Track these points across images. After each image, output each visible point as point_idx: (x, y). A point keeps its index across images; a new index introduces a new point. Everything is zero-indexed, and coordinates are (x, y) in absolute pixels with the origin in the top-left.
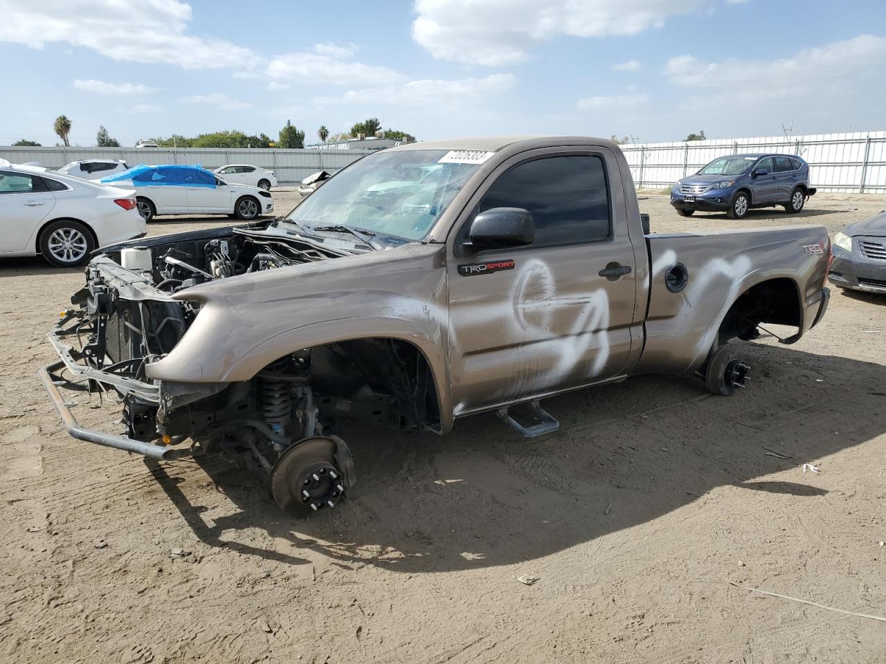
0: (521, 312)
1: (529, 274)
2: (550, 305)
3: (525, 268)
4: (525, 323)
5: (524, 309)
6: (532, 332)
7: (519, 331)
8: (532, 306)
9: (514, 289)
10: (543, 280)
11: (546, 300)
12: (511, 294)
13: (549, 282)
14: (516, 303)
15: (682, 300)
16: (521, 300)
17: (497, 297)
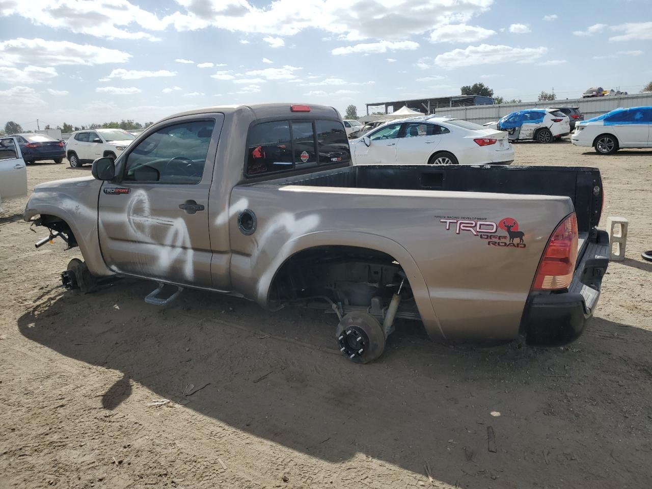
0: (131, 220)
1: (136, 198)
2: (147, 221)
3: (135, 195)
4: (135, 229)
5: (133, 220)
6: (139, 236)
7: (133, 232)
8: (138, 219)
9: (128, 206)
10: (143, 204)
11: (145, 217)
12: (127, 210)
13: (147, 206)
14: (129, 215)
15: (253, 243)
16: (131, 214)
17: (119, 209)
